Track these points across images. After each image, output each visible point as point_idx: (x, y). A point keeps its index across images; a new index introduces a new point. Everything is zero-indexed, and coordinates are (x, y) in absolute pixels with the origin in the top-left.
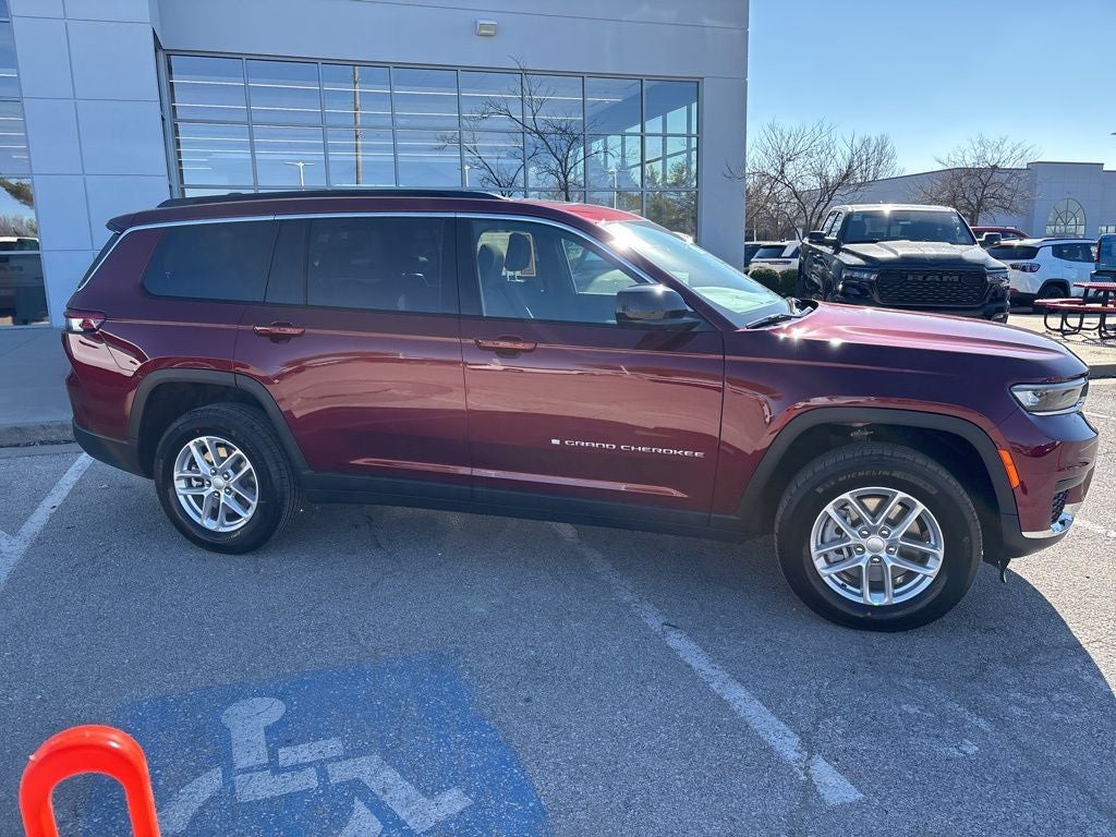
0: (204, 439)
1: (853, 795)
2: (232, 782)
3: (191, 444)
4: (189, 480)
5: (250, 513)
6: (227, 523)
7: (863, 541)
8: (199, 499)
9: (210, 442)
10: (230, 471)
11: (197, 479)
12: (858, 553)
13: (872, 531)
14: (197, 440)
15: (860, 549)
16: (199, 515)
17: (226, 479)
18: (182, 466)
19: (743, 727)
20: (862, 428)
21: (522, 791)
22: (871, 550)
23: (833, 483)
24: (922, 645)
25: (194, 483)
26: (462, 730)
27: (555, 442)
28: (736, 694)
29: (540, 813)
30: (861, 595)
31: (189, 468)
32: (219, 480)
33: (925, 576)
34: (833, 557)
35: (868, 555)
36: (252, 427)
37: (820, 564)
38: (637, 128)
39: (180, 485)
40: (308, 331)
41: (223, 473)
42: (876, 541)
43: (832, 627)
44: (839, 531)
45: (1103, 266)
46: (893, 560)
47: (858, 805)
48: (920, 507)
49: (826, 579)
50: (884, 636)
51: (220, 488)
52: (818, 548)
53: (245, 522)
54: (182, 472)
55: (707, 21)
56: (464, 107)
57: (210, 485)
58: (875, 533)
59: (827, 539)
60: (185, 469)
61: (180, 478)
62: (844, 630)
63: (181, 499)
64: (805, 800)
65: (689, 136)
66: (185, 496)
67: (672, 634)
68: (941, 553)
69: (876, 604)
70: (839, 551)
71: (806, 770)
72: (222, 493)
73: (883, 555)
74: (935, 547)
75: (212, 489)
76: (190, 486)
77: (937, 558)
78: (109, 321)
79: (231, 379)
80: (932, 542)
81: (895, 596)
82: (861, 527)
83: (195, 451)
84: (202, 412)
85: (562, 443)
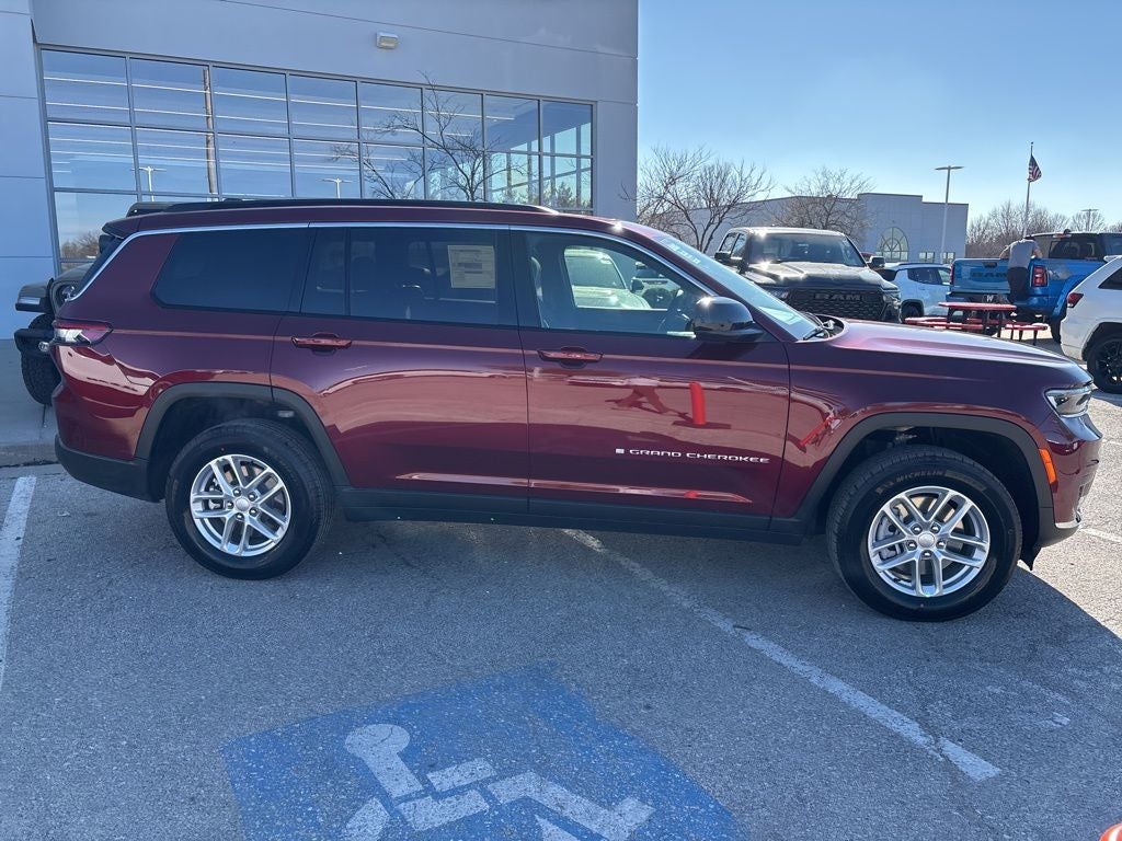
0: (229, 457)
1: (993, 771)
2: (398, 811)
3: (213, 463)
4: (206, 502)
5: (280, 534)
6: (249, 547)
7: (916, 538)
8: (218, 524)
9: (235, 460)
10: (257, 492)
11: (214, 501)
12: (911, 549)
13: (924, 527)
14: (220, 459)
15: (912, 545)
16: (219, 541)
17: (252, 500)
18: (200, 487)
19: (860, 717)
20: (908, 432)
21: (694, 794)
22: (923, 546)
23: (892, 484)
24: (969, 631)
25: (212, 505)
26: (601, 740)
27: (619, 451)
28: (836, 686)
29: (723, 813)
30: (913, 588)
31: (207, 490)
32: (243, 501)
33: (971, 568)
34: (886, 554)
35: (920, 550)
36: (286, 444)
37: (875, 560)
38: (524, 147)
39: (196, 509)
40: (355, 342)
41: (248, 493)
42: (927, 537)
43: (885, 620)
44: (893, 528)
45: (957, 288)
46: (943, 553)
47: (1000, 778)
48: (969, 504)
49: (882, 575)
50: (936, 626)
51: (244, 510)
52: (874, 546)
53: (273, 545)
54: (199, 493)
55: (601, 49)
56: (364, 120)
57: (232, 507)
58: (926, 529)
59: (881, 537)
60: (203, 490)
61: (196, 501)
62: (897, 622)
63: (198, 523)
64: (954, 780)
65: (579, 157)
66: (202, 520)
67: (747, 634)
68: (987, 546)
69: (928, 596)
70: (892, 548)
71: (940, 750)
72: (246, 514)
73: (934, 549)
74: (981, 540)
75: (235, 511)
76: (207, 508)
77: (983, 550)
78: (115, 331)
79: (266, 393)
80: (978, 535)
81: (945, 587)
82: (912, 524)
83: (216, 470)
84: (227, 428)
85: (627, 452)
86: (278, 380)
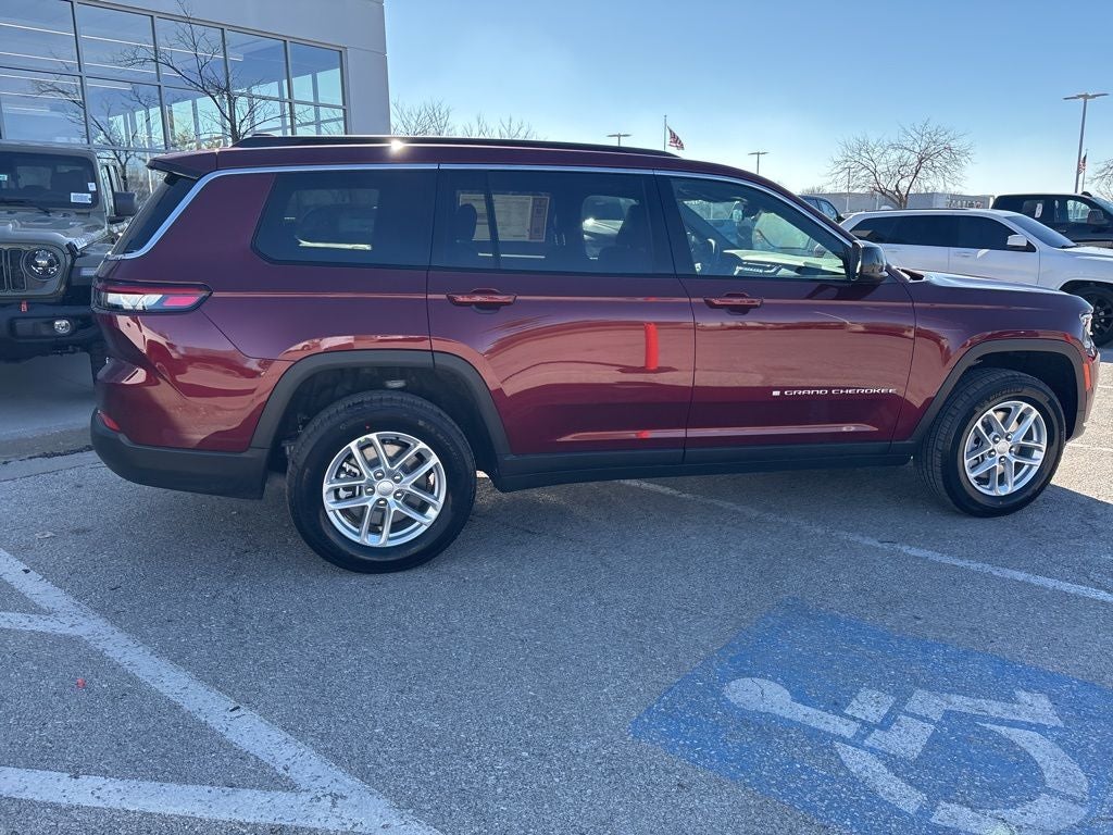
0: (373, 436)
3: (354, 444)
4: (336, 491)
7: (995, 446)
8: (355, 517)
9: (381, 438)
10: (401, 472)
12: (991, 456)
14: (362, 439)
15: (993, 453)
16: (357, 534)
17: (397, 481)
22: (999, 452)
23: (986, 402)
25: (342, 494)
27: (775, 393)
30: (993, 489)
31: (337, 477)
32: (386, 485)
33: (1031, 466)
35: (997, 456)
37: (968, 470)
39: (329, 503)
40: (519, 298)
41: (391, 475)
42: (1002, 444)
46: (1013, 457)
48: (1034, 412)
49: (972, 481)
51: (388, 494)
52: (968, 457)
53: (424, 528)
54: (331, 483)
57: (372, 493)
58: (1002, 438)
60: (334, 477)
61: (328, 491)
63: (332, 516)
66: (335, 513)
68: (1044, 446)
69: (1003, 494)
70: (977, 458)
72: (390, 499)
73: (1007, 454)
74: (1040, 442)
75: (376, 496)
76: (338, 498)
77: (1040, 449)
78: (215, 295)
79: (427, 360)
80: (1035, 439)
81: (1016, 483)
82: (994, 433)
83: (356, 452)
84: (371, 402)
85: (782, 393)
86: (438, 345)
